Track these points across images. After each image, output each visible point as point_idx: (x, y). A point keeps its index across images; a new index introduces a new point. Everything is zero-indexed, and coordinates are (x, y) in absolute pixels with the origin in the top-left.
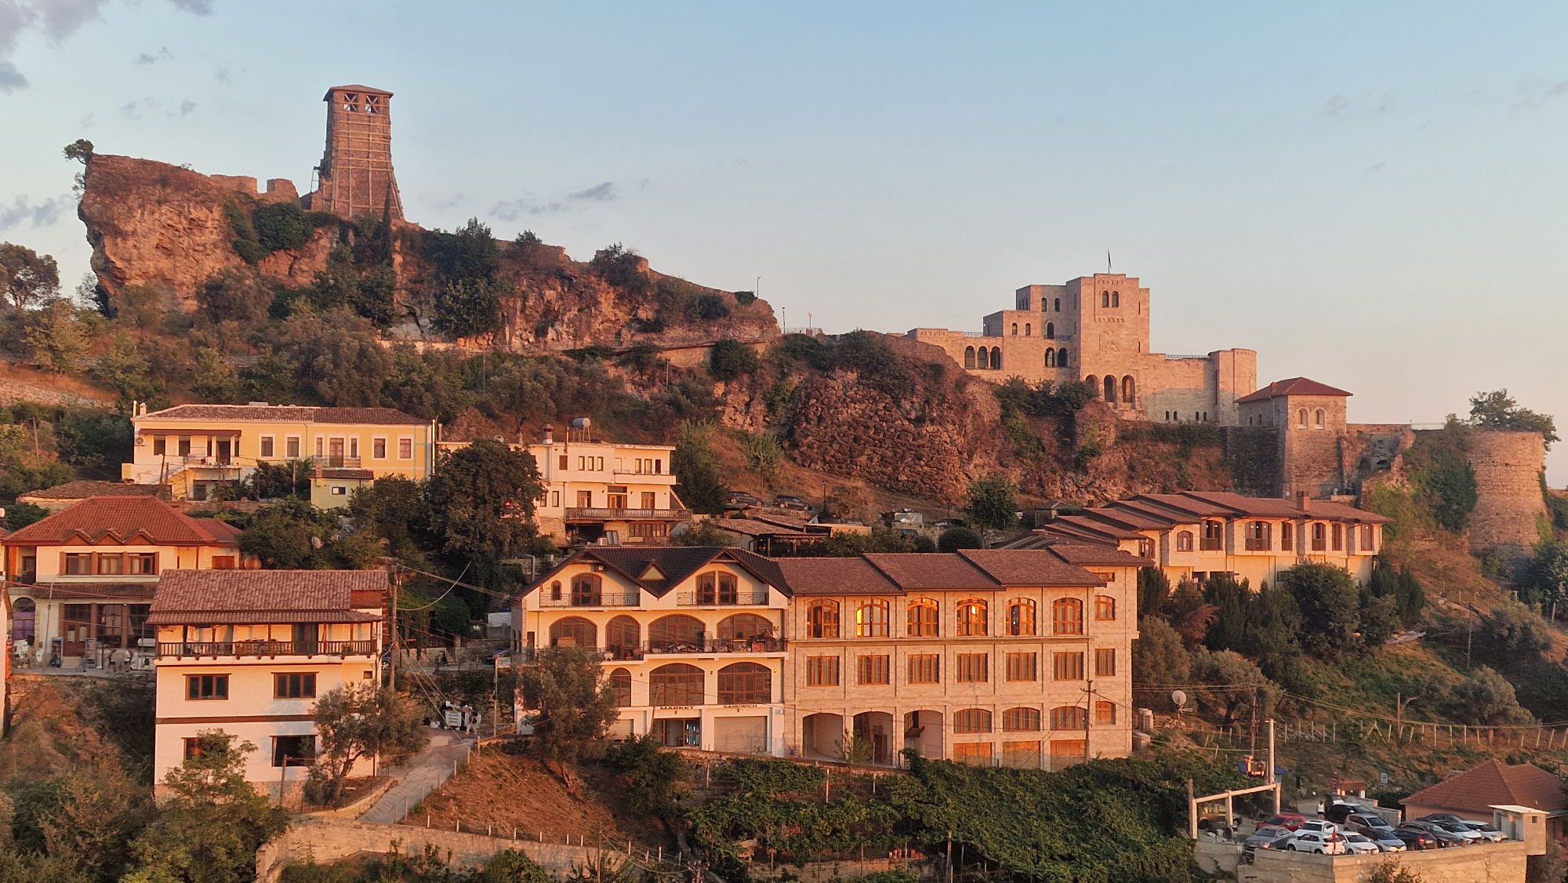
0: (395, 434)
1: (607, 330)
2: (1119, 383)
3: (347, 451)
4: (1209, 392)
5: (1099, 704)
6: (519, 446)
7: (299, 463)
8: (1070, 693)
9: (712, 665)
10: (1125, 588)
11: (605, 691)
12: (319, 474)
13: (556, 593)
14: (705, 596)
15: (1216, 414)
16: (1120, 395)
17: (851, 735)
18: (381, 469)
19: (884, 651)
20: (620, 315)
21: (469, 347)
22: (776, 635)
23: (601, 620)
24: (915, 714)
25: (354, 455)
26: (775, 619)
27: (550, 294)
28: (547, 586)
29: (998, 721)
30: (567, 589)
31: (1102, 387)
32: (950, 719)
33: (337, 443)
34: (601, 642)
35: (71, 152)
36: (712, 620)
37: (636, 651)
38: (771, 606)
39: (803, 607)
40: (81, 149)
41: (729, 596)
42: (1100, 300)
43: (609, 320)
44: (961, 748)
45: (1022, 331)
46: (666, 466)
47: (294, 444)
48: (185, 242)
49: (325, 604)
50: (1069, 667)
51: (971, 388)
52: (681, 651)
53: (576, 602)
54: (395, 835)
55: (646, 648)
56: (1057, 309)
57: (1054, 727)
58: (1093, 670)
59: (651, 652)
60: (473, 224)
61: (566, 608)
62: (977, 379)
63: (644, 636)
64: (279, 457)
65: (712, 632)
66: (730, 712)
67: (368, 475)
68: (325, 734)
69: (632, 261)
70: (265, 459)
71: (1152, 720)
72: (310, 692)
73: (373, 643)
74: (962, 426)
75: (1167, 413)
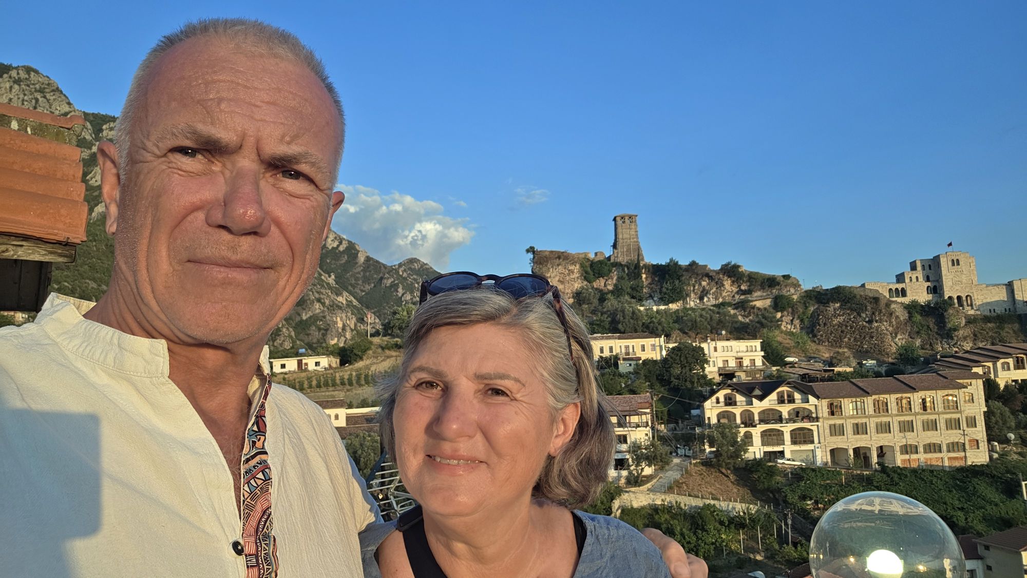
0: (649, 342)
1: (729, 295)
2: (964, 298)
3: (631, 350)
4: (1011, 299)
5: (970, 441)
6: (697, 344)
7: (614, 356)
8: (954, 436)
9: (787, 429)
10: (977, 388)
11: (742, 440)
12: (621, 359)
13: (718, 402)
14: (781, 401)
15: (1015, 309)
16: (965, 303)
17: (852, 456)
18: (644, 356)
19: (864, 420)
20: (733, 289)
21: (673, 307)
22: (814, 415)
23: (737, 411)
24: (881, 447)
25: (633, 351)
26: (813, 409)
27: (704, 283)
28: (714, 398)
29: (921, 449)
30: (722, 399)
31: (956, 301)
32: (898, 449)
33: (627, 347)
34: (738, 421)
35: (528, 251)
36: (785, 410)
37: (754, 424)
38: (810, 403)
39: (825, 403)
40: (531, 250)
41: (791, 400)
42: (950, 263)
43: (729, 291)
44: (904, 461)
45: (914, 280)
46: (759, 348)
47: (611, 349)
48: (568, 278)
49: (628, 408)
50: (954, 424)
51: (893, 306)
52: (773, 423)
53: (727, 404)
54: (663, 497)
55: (758, 422)
56: (930, 269)
57: (949, 451)
58: (965, 425)
59: (760, 424)
60: (671, 260)
61: (722, 408)
62: (895, 302)
63: (756, 418)
64: (607, 354)
65: (785, 415)
66: (797, 448)
67: (639, 359)
68: (632, 458)
69: (736, 267)
70: (602, 355)
71: (998, 447)
72: (625, 441)
73: (647, 423)
74: (891, 322)
75: (990, 310)
